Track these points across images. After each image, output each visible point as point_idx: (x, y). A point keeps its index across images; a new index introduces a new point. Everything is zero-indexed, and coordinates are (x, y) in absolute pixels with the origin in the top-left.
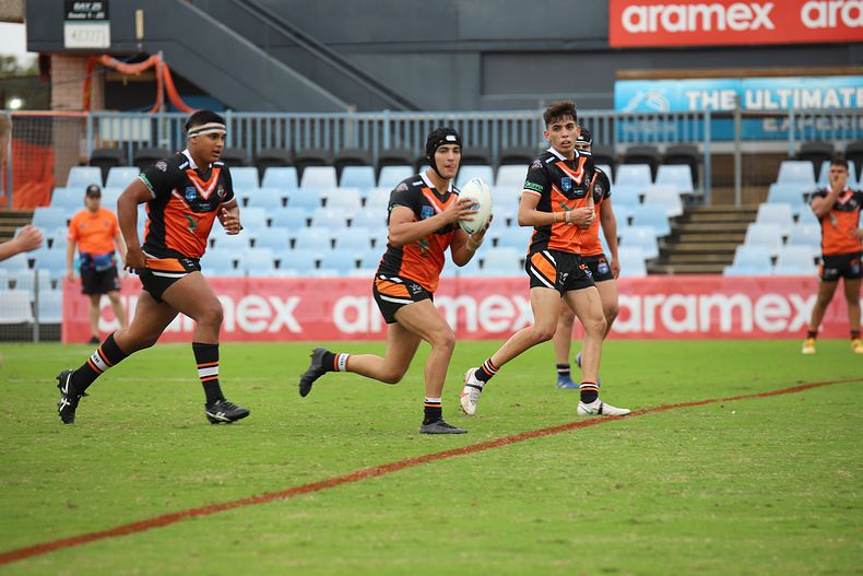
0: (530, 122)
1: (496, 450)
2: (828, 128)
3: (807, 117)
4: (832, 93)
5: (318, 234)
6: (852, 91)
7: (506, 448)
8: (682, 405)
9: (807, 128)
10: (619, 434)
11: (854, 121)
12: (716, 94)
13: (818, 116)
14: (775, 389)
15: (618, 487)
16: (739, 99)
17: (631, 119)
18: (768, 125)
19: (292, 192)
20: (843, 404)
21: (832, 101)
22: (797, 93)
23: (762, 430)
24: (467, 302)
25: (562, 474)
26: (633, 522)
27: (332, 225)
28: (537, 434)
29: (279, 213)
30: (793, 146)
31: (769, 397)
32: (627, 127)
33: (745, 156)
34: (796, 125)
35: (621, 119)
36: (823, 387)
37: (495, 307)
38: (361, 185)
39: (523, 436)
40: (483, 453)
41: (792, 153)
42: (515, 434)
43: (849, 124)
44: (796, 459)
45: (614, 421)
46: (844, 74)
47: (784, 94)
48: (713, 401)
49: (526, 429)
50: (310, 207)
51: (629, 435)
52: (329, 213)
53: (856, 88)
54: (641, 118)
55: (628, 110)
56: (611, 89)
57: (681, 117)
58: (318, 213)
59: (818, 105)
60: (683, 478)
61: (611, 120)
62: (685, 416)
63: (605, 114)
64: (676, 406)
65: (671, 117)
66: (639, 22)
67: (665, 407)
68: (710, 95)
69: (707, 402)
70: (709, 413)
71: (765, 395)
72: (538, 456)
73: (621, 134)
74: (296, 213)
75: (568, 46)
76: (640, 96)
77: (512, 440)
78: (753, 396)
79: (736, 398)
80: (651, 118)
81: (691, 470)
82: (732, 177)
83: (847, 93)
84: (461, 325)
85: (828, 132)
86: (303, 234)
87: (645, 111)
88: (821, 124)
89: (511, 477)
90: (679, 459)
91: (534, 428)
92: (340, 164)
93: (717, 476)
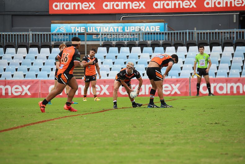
0: (26, 35)
1: (17, 129)
2: (111, 37)
3: (105, 34)
4: (112, 28)
6: (117, 27)
7: (20, 129)
8: (70, 116)
9: (105, 37)
10: (52, 125)
11: (118, 35)
12: (79, 28)
13: (108, 34)
14: (97, 111)
15: (52, 140)
16: (86, 29)
17: (55, 34)
18: (94, 37)
20: (115, 115)
21: (112, 30)
22: (102, 28)
23: (93, 123)
24: (8, 87)
25: (36, 136)
26: (57, 150)
28: (29, 125)
30: (101, 43)
31: (95, 114)
32: (54, 37)
33: (87, 45)
34: (102, 37)
35: (53, 34)
36: (110, 111)
37: (17, 88)
39: (25, 126)
40: (13, 131)
41: (101, 45)
42: (22, 125)
43: (116, 36)
44: (102, 131)
45: (51, 121)
46: (115, 23)
47: (98, 28)
48: (79, 115)
49: (26, 124)
51: (55, 125)
53: (118, 27)
54: (58, 34)
55: (54, 32)
56: (50, 26)
57: (70, 34)
59: (108, 31)
60: (71, 137)
61: (50, 35)
62: (71, 119)
63: (48, 33)
64: (69, 116)
65: (67, 34)
66: (57, 7)
67: (66, 117)
68: (78, 28)
69: (77, 115)
70: (78, 118)
71: (94, 113)
72: (29, 131)
73: (53, 39)
75: (37, 14)
76: (58, 28)
77: (22, 127)
78: (90, 113)
79: (86, 114)
80: (61, 34)
81: (73, 135)
82: (84, 51)
83: (116, 28)
84: (7, 94)
85: (111, 39)
87: (59, 32)
88: (109, 36)
89: (21, 137)
90: (69, 131)
91: (28, 123)
93: (80, 136)
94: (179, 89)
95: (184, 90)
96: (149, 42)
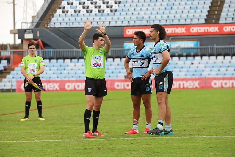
5: (66, 72)
19: (62, 64)
27: (68, 70)
29: (60, 68)
38: (75, 63)
50: (65, 67)
52: (68, 68)
56: (123, 44)
58: (67, 68)
63: (121, 49)
66: (129, 32)
74: (62, 68)
86: (63, 72)
92: (71, 59)
94: (199, 84)
95: (202, 85)
96: (184, 54)
